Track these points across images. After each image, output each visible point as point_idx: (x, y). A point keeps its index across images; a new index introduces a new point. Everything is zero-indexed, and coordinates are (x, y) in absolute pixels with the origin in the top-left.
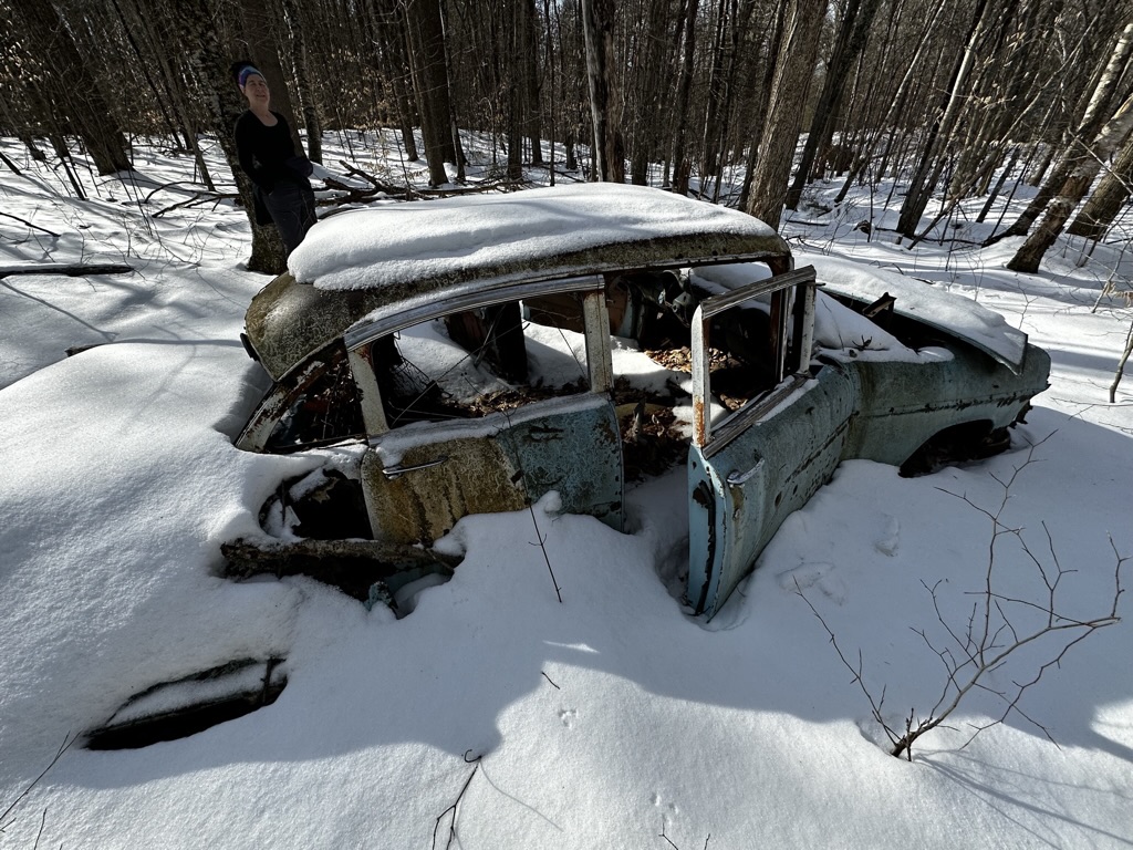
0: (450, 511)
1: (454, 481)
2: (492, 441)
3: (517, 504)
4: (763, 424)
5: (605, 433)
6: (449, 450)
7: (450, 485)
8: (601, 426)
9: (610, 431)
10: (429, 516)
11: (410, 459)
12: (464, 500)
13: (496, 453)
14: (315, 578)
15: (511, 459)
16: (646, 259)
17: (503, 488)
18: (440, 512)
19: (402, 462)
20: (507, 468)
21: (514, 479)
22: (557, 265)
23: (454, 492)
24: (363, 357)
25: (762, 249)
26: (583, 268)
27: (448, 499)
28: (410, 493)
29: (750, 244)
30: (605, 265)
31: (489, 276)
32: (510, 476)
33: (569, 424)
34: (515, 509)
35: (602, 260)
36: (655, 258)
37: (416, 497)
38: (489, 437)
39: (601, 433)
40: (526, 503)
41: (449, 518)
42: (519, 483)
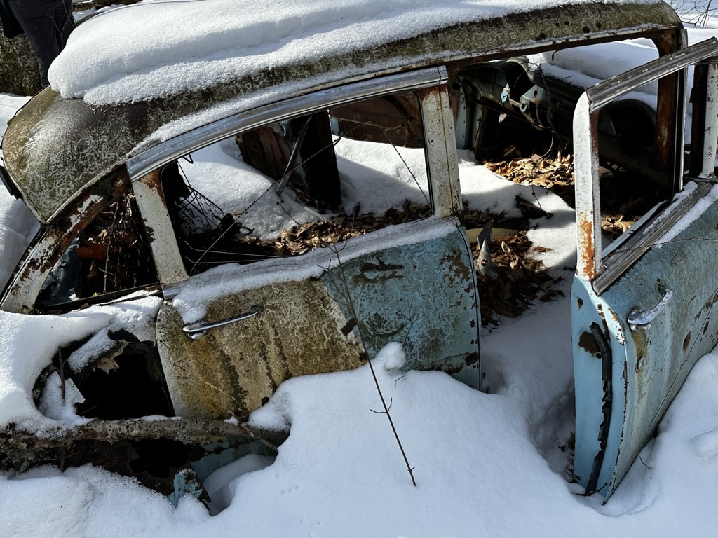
0: (269, 375)
1: (272, 336)
2: (316, 284)
3: (350, 361)
4: (664, 245)
5: (455, 268)
6: (265, 299)
7: (268, 341)
8: (449, 258)
9: (461, 265)
10: (243, 382)
11: (216, 313)
12: (284, 359)
13: (323, 299)
14: (106, 469)
15: (341, 305)
16: (499, 42)
17: (332, 342)
18: (256, 377)
19: (206, 317)
20: (336, 316)
21: (346, 330)
22: (386, 56)
23: (273, 350)
24: (151, 186)
25: (646, 21)
26: (420, 58)
27: (265, 359)
28: (218, 355)
29: (631, 15)
30: (447, 53)
31: (303, 77)
32: (340, 326)
33: (411, 258)
34: (348, 368)
35: (443, 47)
36: (510, 40)
37: (226, 359)
38: (313, 279)
39: (451, 268)
40: (361, 359)
41: (268, 382)
42: (351, 335)
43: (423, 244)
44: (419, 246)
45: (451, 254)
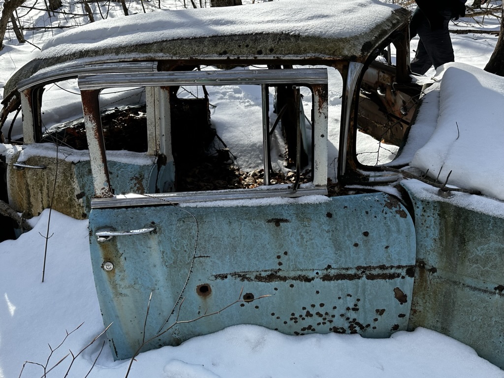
0: (42, 201)
1: (46, 183)
2: (73, 166)
3: (77, 214)
5: (137, 185)
6: (49, 163)
7: (44, 184)
10: (32, 199)
11: (30, 161)
12: (49, 197)
13: (71, 174)
15: (79, 182)
17: (71, 200)
18: (37, 200)
19: (26, 161)
20: (75, 187)
21: (79, 196)
23: (45, 189)
27: (41, 193)
28: (25, 182)
32: (76, 193)
34: (75, 217)
37: (27, 185)
38: (73, 163)
40: (83, 216)
41: (41, 206)
42: (81, 200)
43: (129, 165)
44: (126, 165)
45: (138, 176)
